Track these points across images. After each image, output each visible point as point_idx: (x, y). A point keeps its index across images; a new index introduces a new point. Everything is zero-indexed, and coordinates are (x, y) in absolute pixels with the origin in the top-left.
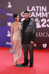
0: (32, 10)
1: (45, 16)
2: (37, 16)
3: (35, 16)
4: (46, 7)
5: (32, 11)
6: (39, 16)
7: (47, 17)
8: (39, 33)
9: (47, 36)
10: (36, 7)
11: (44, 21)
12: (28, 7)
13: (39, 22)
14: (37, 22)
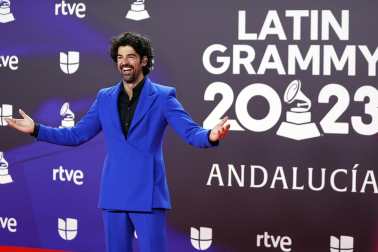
0: (266, 31)
1: (339, 66)
2: (292, 71)
3: (281, 71)
4: (345, 14)
5: (262, 37)
6: (304, 66)
7: (352, 72)
8: (310, 170)
9: (354, 190)
10: (289, 13)
11: (334, 100)
12: (242, 15)
13: (309, 103)
14: (295, 104)
